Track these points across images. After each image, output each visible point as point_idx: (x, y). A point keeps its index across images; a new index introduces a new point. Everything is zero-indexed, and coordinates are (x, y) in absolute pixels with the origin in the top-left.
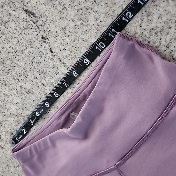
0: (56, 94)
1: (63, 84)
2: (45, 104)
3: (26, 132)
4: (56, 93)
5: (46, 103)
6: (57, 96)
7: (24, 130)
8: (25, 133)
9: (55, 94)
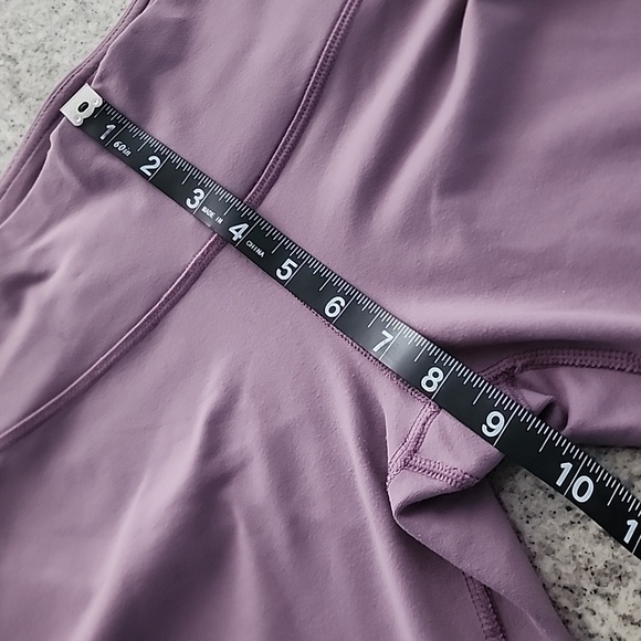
0: (337, 306)
1: (384, 332)
2: (289, 261)
3: (149, 174)
4: (343, 304)
5: (296, 266)
6: (332, 310)
7: (154, 162)
8: (143, 169)
9: (338, 302)
